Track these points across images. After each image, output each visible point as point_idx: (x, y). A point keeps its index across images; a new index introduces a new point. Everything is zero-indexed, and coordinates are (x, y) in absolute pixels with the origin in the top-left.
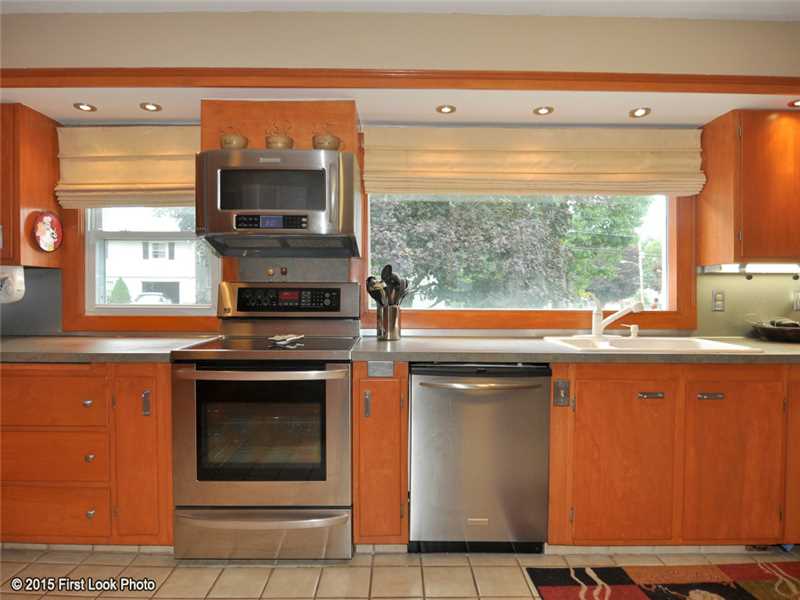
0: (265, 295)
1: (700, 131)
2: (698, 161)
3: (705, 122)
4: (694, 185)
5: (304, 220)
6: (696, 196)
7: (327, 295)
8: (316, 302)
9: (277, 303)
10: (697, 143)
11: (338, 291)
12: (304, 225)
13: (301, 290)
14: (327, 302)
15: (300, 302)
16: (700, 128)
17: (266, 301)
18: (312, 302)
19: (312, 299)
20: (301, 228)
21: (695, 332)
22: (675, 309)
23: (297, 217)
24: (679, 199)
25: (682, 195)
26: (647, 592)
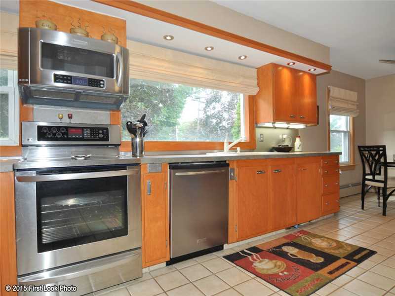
0: (59, 131)
1: (257, 70)
2: (256, 82)
3: (259, 67)
4: (254, 91)
5: (102, 82)
6: (255, 96)
7: (101, 131)
8: (94, 136)
9: (67, 136)
10: (255, 74)
11: (107, 129)
12: (102, 86)
13: (83, 128)
14: (101, 136)
15: (83, 135)
16: (257, 68)
17: (59, 135)
18: (91, 135)
19: (91, 133)
20: (100, 87)
21: (255, 150)
22: (249, 141)
23: (97, 80)
24: (250, 96)
25: (250, 94)
26: (270, 252)
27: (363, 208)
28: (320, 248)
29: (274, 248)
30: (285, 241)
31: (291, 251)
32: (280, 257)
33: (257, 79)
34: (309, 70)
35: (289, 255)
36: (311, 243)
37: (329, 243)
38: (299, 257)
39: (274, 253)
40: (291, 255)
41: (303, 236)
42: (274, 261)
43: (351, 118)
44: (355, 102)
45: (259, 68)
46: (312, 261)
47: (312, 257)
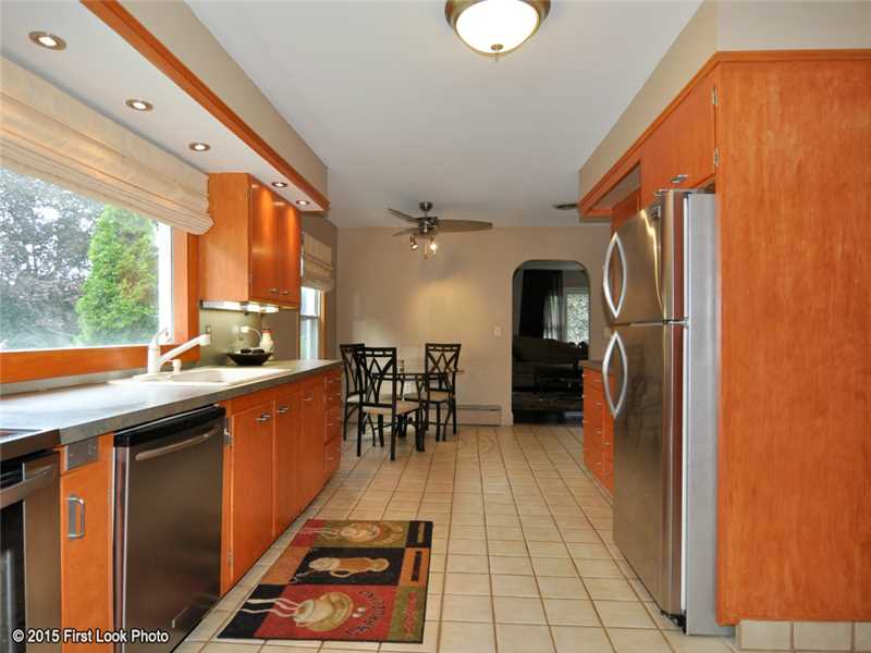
1: (207, 177)
2: (206, 204)
3: (213, 171)
4: (202, 225)
6: (201, 236)
10: (204, 187)
16: (208, 174)
21: (198, 364)
24: (190, 236)
25: (192, 232)
26: (298, 583)
27: (359, 454)
28: (364, 543)
29: (298, 572)
30: (303, 552)
31: (331, 565)
32: (326, 587)
33: (209, 199)
34: (298, 202)
35: (332, 574)
36: (343, 540)
37: (369, 530)
38: (353, 571)
39: (308, 583)
40: (337, 573)
41: (322, 531)
42: (322, 598)
43: (323, 293)
44: (328, 264)
45: (215, 175)
46: (374, 570)
47: (369, 565)
